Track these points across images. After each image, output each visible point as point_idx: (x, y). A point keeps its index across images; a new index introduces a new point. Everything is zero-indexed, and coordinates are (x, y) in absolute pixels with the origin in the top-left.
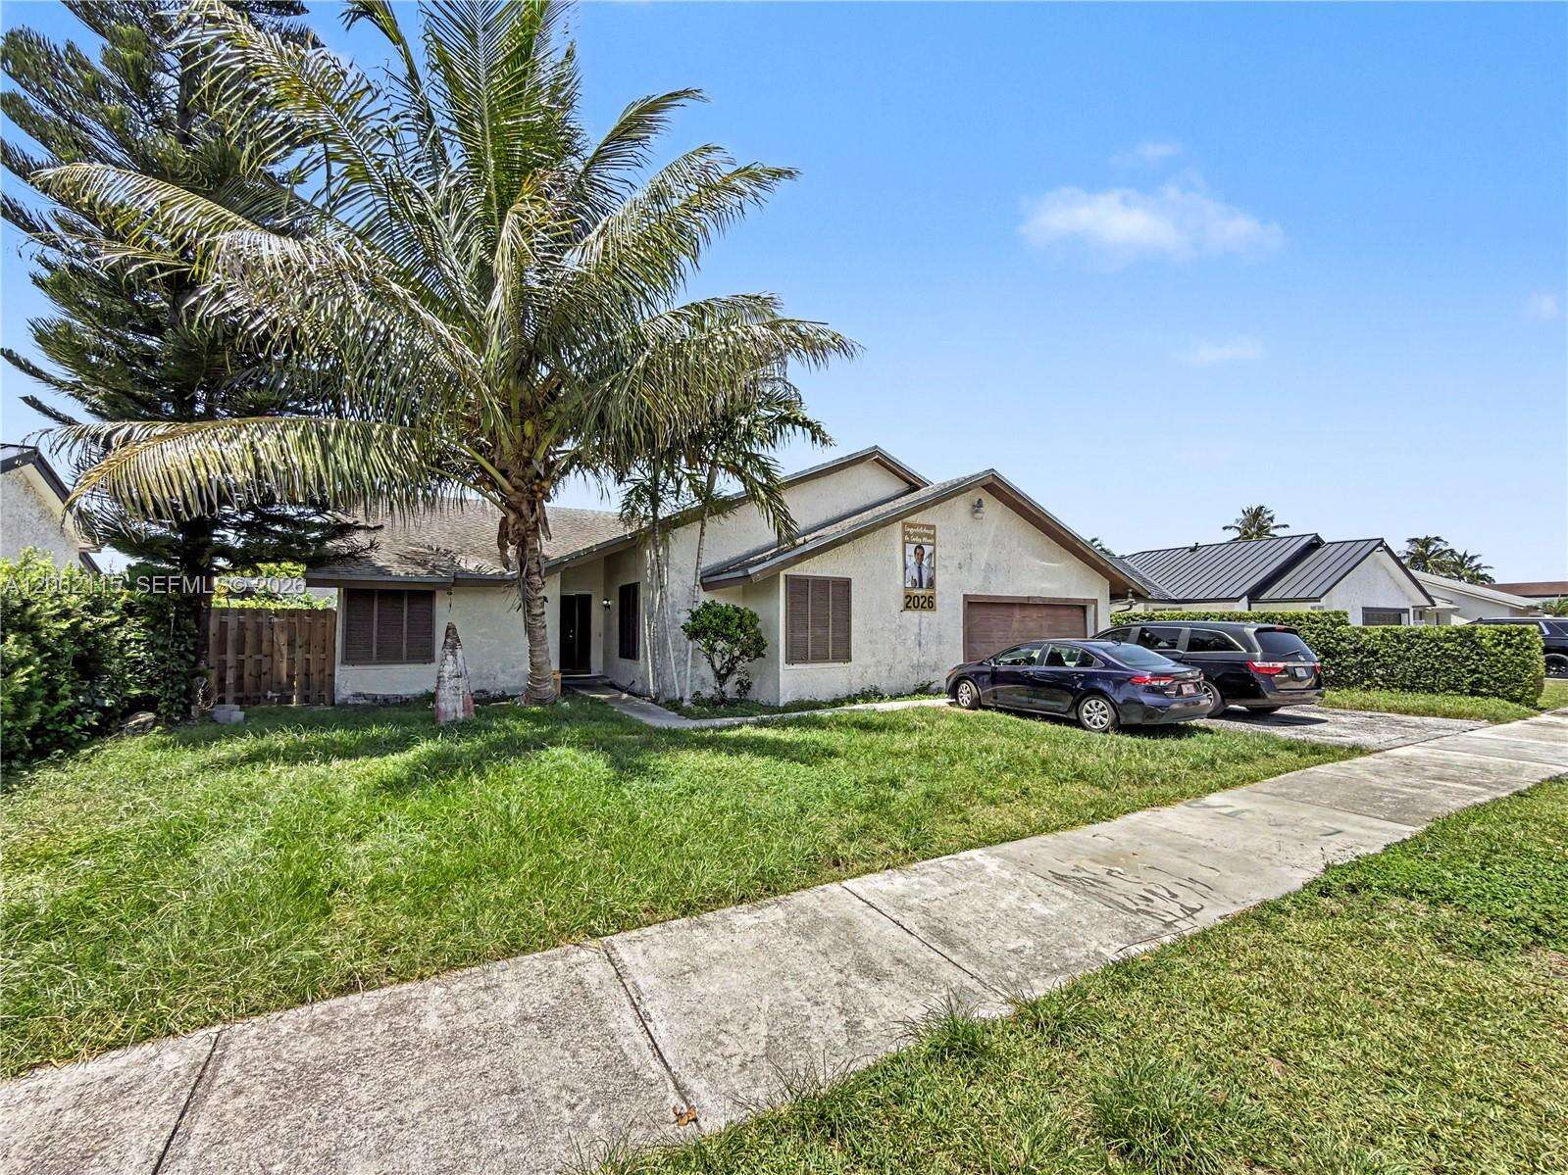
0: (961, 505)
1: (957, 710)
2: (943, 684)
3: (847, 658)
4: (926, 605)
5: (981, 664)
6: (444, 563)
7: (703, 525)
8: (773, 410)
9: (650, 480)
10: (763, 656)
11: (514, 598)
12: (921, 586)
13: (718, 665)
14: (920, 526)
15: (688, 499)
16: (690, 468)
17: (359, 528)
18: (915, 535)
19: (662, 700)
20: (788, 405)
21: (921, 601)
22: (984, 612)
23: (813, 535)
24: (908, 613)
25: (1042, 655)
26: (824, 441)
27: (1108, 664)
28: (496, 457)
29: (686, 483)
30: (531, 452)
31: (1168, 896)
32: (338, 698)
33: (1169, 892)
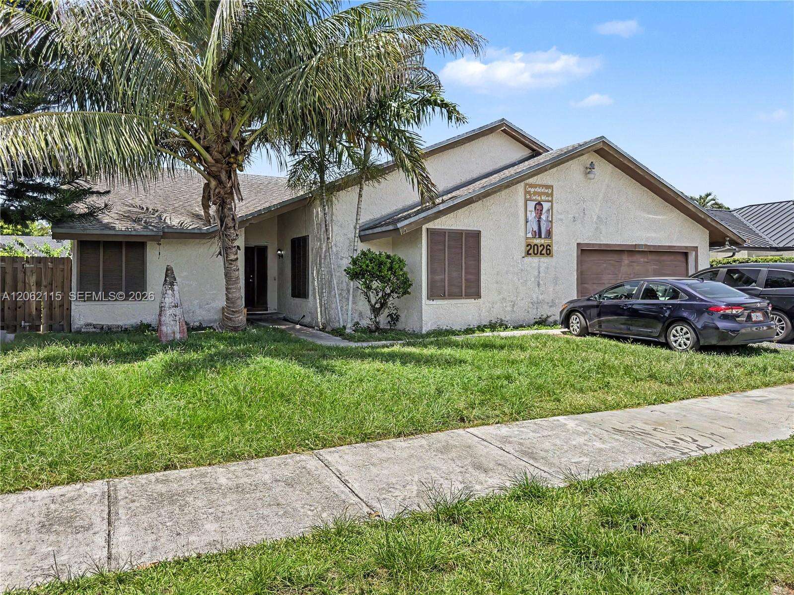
0: (575, 167)
1: (568, 336)
2: (558, 318)
3: (477, 295)
4: (544, 252)
5: (589, 300)
6: (154, 221)
7: (361, 189)
8: (417, 93)
9: (317, 152)
10: (409, 293)
11: (215, 246)
12: (540, 237)
13: (373, 301)
14: (540, 186)
15: (348, 167)
16: (349, 142)
17: (93, 193)
18: (535, 193)
19: (329, 329)
20: (429, 89)
21: (540, 249)
22: (595, 258)
23: (450, 196)
24: (528, 259)
25: (639, 290)
26: (458, 119)
27: (692, 297)
28: (202, 136)
29: (346, 154)
30: (227, 132)
31: (691, 440)
32: (75, 327)
33: (692, 438)
